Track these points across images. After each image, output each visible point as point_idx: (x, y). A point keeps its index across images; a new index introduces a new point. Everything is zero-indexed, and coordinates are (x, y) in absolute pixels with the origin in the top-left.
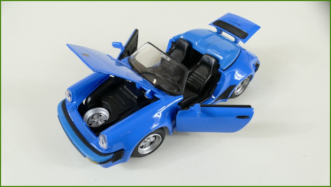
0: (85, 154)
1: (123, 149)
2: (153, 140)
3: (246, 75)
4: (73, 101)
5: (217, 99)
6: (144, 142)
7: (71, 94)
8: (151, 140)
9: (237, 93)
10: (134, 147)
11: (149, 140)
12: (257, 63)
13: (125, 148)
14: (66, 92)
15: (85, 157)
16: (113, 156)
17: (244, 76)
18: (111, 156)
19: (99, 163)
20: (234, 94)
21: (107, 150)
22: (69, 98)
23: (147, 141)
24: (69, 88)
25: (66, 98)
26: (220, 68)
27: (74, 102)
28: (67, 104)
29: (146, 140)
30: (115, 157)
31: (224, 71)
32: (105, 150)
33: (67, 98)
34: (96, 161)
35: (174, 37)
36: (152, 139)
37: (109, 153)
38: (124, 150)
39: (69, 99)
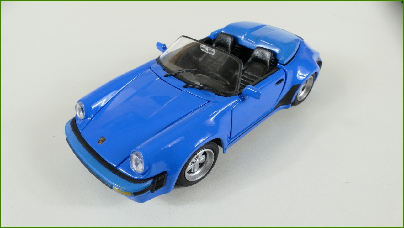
0: (112, 183)
1: (165, 172)
2: (203, 160)
3: (309, 73)
4: (86, 117)
5: (278, 104)
6: (192, 164)
7: (84, 108)
8: (201, 160)
9: (300, 98)
10: (181, 168)
11: (198, 161)
12: (319, 60)
13: (168, 170)
14: (76, 105)
15: (111, 187)
16: (153, 183)
17: (307, 74)
18: (149, 183)
19: (134, 193)
20: (297, 99)
21: (143, 174)
22: (81, 113)
23: (196, 162)
24: (80, 100)
25: (76, 115)
26: (279, 63)
27: (89, 118)
28: (78, 122)
29: (193, 160)
30: (155, 183)
31: (284, 65)
32: (141, 174)
33: (78, 115)
34: (128, 191)
35: (212, 33)
36: (202, 158)
37: (146, 178)
38: (167, 173)
39: (81, 115)
